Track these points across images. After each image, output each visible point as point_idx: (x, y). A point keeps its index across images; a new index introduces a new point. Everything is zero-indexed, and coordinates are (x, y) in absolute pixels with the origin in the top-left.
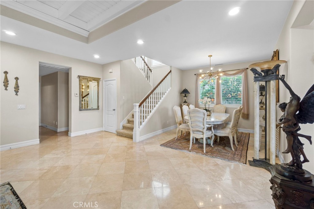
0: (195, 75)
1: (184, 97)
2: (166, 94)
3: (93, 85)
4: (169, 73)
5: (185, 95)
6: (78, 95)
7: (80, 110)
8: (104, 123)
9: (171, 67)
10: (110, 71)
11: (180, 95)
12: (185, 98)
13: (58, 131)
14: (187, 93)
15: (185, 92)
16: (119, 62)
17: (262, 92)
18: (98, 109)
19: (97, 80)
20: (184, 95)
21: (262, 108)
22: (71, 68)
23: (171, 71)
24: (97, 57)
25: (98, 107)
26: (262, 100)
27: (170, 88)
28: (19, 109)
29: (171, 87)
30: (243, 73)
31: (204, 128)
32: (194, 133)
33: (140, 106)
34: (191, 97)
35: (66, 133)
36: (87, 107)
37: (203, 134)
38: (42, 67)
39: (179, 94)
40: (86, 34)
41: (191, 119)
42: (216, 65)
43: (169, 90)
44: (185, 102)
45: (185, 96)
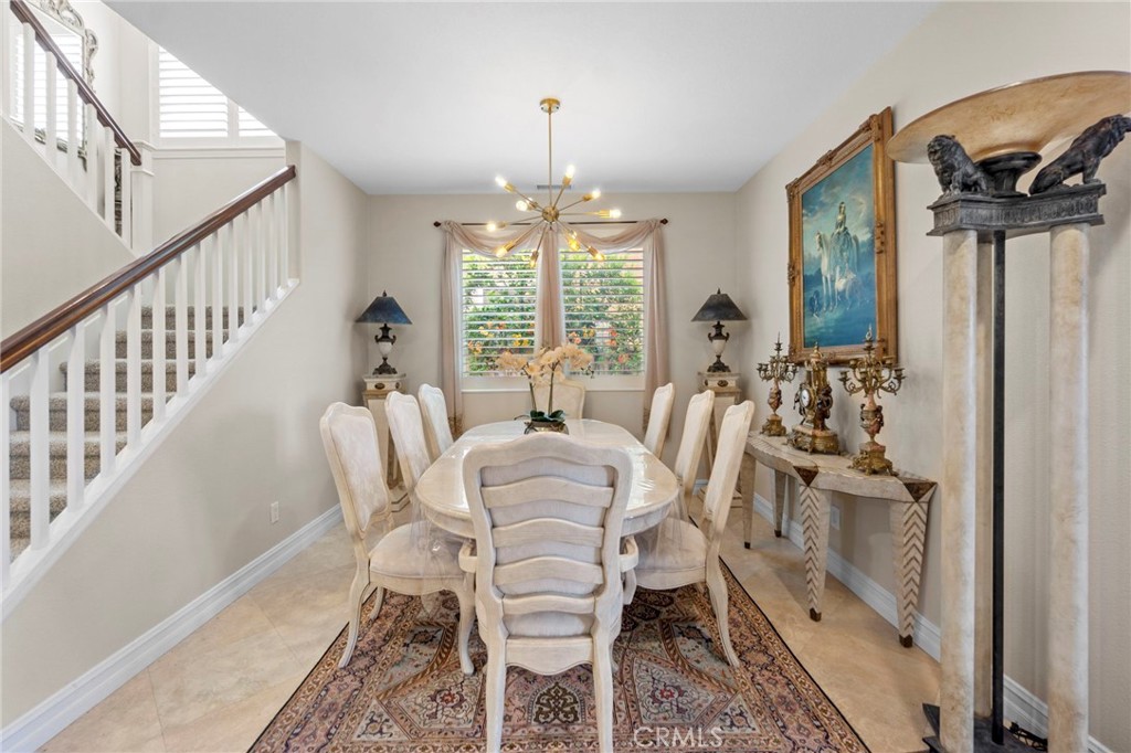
0: (437, 224)
1: (378, 340)
2: (254, 319)
4: (278, 183)
5: (386, 329)
9: (293, 145)
11: (355, 329)
12: (386, 347)
14: (396, 321)
15: (381, 315)
17: (721, 323)
20: (374, 328)
21: (724, 389)
23: (291, 174)
26: (719, 357)
27: (291, 283)
29: (297, 272)
30: (649, 242)
31: (598, 591)
32: (514, 631)
34: (418, 343)
37: (588, 634)
39: (350, 325)
41: (494, 526)
42: (539, 187)
43: (280, 293)
44: (384, 369)
45: (385, 336)
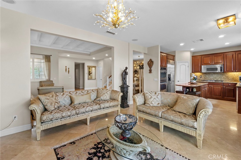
3: (94, 69)
6: (87, 73)
7: (88, 79)
8: (98, 85)
10: (100, 63)
13: (80, 88)
16: (103, 59)
18: (95, 79)
19: (95, 67)
22: (85, 63)
24: (94, 58)
25: (95, 78)
28: (69, 79)
33: (109, 78)
35: (83, 89)
36: (92, 78)
38: (75, 63)
40: (89, 53)
